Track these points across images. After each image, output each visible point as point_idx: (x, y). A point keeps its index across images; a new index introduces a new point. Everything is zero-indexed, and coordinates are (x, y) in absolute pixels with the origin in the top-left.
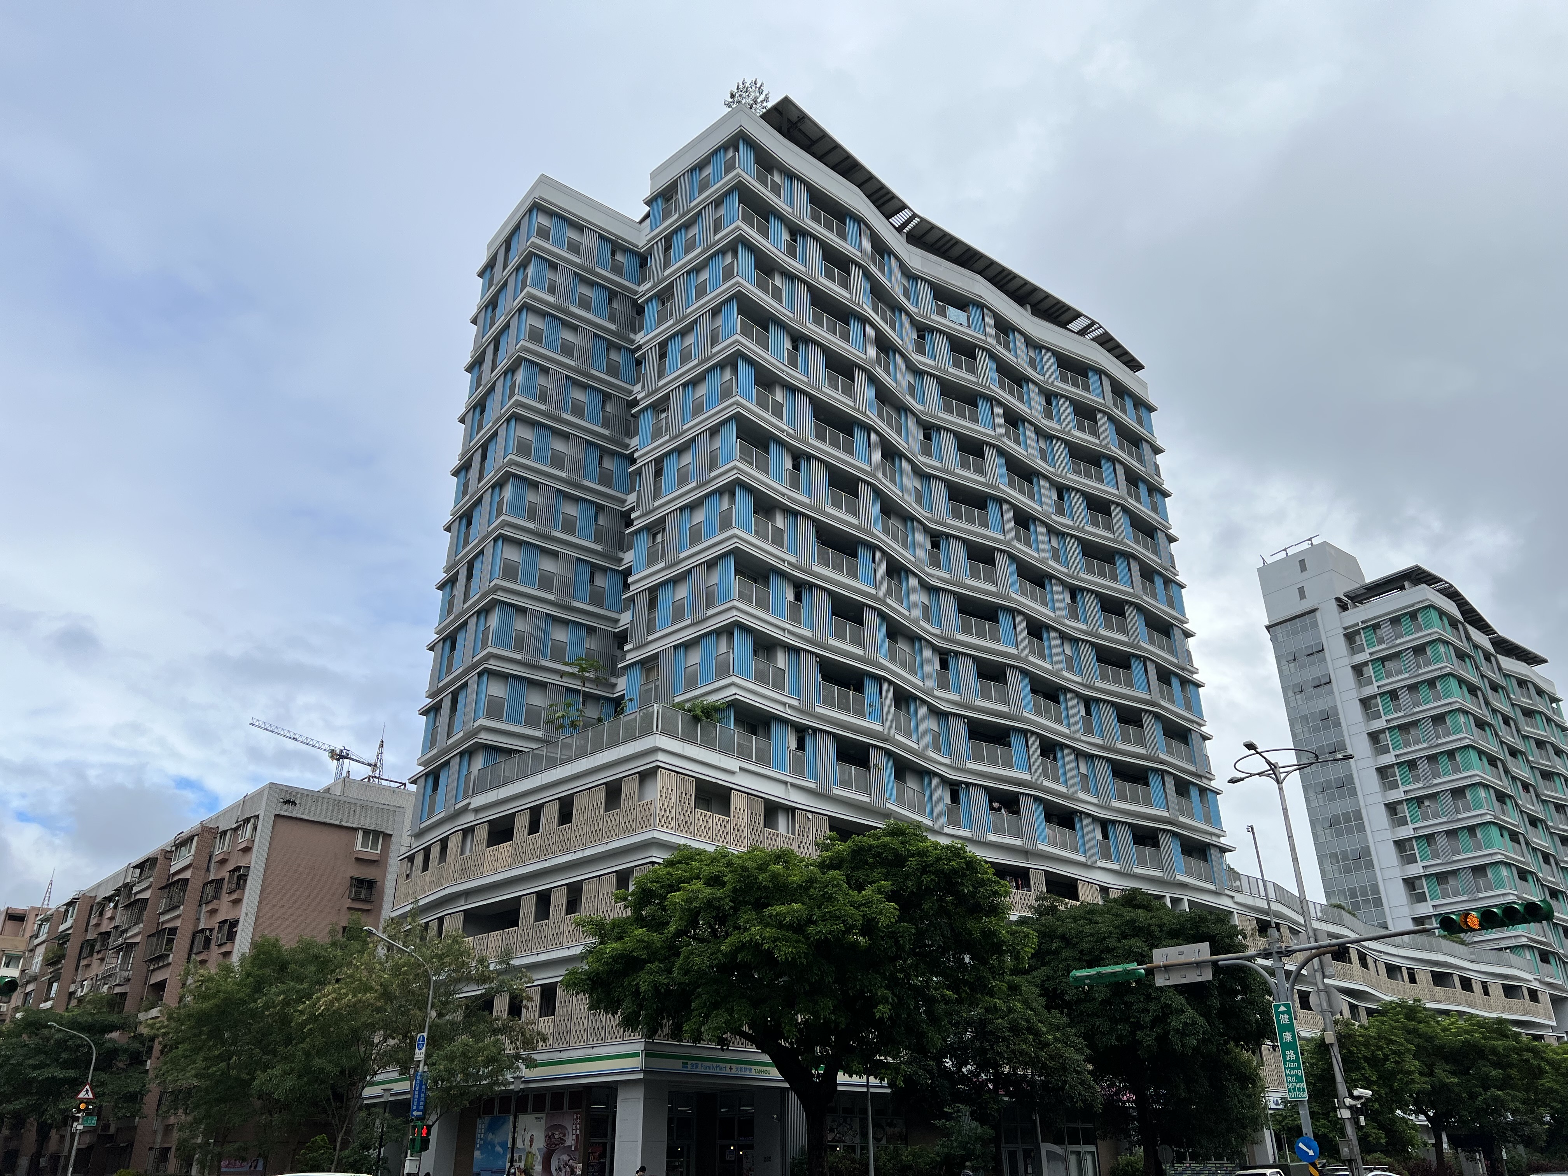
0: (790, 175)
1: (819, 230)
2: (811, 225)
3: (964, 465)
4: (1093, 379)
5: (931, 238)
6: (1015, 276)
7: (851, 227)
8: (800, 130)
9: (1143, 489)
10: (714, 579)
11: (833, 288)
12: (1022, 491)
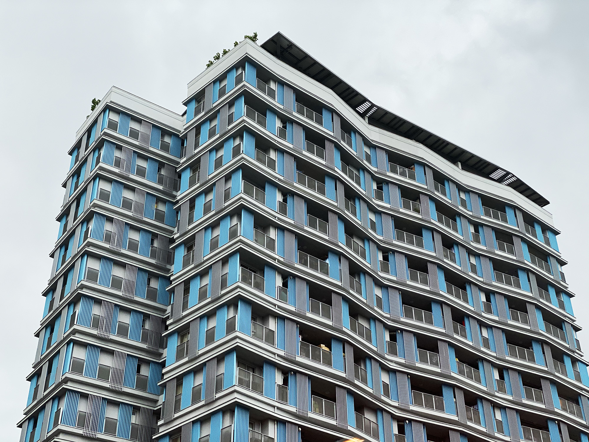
0: (282, 83)
1: (303, 119)
2: (296, 116)
3: (414, 278)
4: (509, 213)
5: (386, 120)
6: (448, 143)
7: (326, 116)
8: (290, 53)
9: (552, 292)
10: (222, 369)
11: (313, 158)
12: (458, 297)
